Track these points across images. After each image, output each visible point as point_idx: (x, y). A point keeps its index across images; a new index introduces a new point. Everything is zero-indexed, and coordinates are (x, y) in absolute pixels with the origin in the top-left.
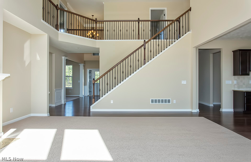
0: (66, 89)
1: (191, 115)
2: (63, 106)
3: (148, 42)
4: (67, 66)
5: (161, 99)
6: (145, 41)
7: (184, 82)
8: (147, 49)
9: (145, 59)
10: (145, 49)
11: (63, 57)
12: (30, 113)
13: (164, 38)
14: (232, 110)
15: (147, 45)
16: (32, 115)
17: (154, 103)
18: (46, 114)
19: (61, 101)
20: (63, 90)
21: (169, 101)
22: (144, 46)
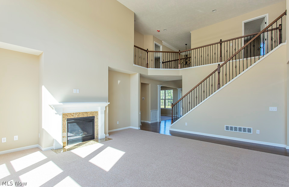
0: (161, 109)
2: (158, 123)
3: (223, 65)
4: (161, 91)
5: (238, 127)
6: (219, 64)
7: (273, 109)
8: (221, 73)
9: (219, 84)
10: (219, 73)
11: (158, 85)
12: (130, 126)
15: (221, 68)
16: (131, 127)
17: (229, 131)
18: (137, 128)
19: (157, 120)
20: (158, 111)
21: (249, 130)
22: (218, 70)
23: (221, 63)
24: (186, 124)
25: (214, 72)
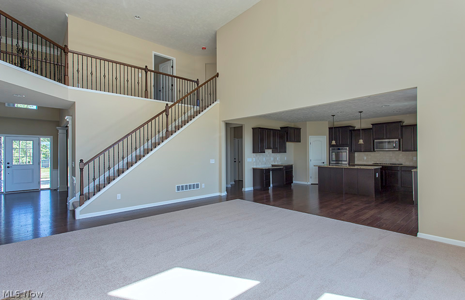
1: (219, 199)
3: (171, 107)
6: (167, 105)
7: (212, 161)
8: (170, 117)
9: (167, 130)
10: (167, 116)
13: (190, 103)
14: (252, 189)
15: (170, 110)
17: (180, 191)
21: (198, 186)
22: (166, 111)
23: (170, 104)
24: (119, 196)
25: (162, 113)
